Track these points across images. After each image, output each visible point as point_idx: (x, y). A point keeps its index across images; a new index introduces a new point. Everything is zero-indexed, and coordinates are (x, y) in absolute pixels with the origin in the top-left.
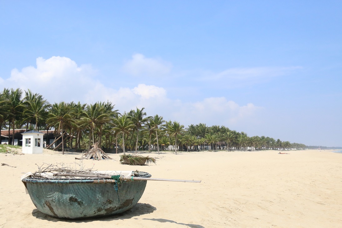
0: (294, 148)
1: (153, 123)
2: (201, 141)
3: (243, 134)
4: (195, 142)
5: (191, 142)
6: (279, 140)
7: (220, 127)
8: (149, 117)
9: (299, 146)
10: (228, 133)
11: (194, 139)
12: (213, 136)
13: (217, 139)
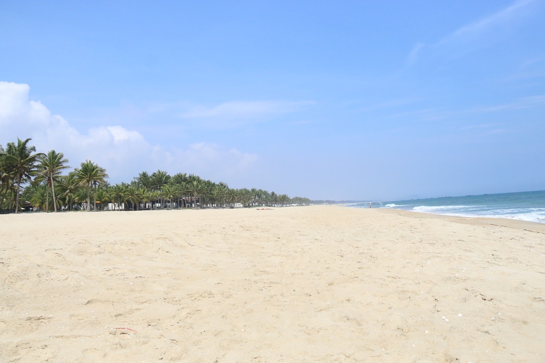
0: (296, 203)
1: (46, 164)
2: (152, 196)
3: (221, 185)
5: (138, 197)
6: (273, 193)
7: (187, 176)
8: (39, 154)
9: (301, 201)
10: (195, 183)
11: (144, 192)
13: (177, 192)
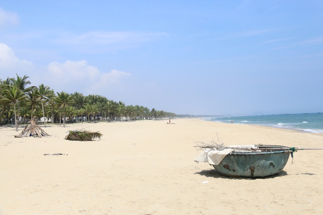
1: (38, 94)
2: (80, 112)
3: (120, 103)
4: (73, 113)
6: (153, 110)
8: (33, 87)
9: (170, 115)
10: (108, 103)
11: (72, 109)
12: (93, 107)
